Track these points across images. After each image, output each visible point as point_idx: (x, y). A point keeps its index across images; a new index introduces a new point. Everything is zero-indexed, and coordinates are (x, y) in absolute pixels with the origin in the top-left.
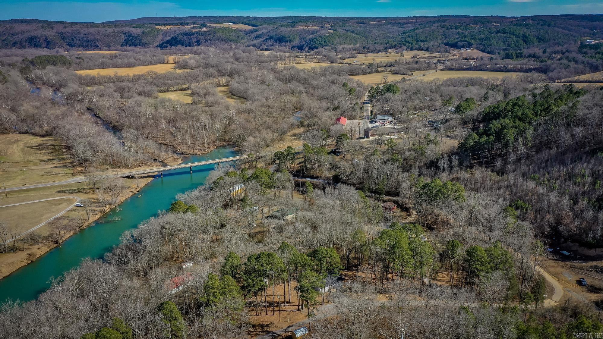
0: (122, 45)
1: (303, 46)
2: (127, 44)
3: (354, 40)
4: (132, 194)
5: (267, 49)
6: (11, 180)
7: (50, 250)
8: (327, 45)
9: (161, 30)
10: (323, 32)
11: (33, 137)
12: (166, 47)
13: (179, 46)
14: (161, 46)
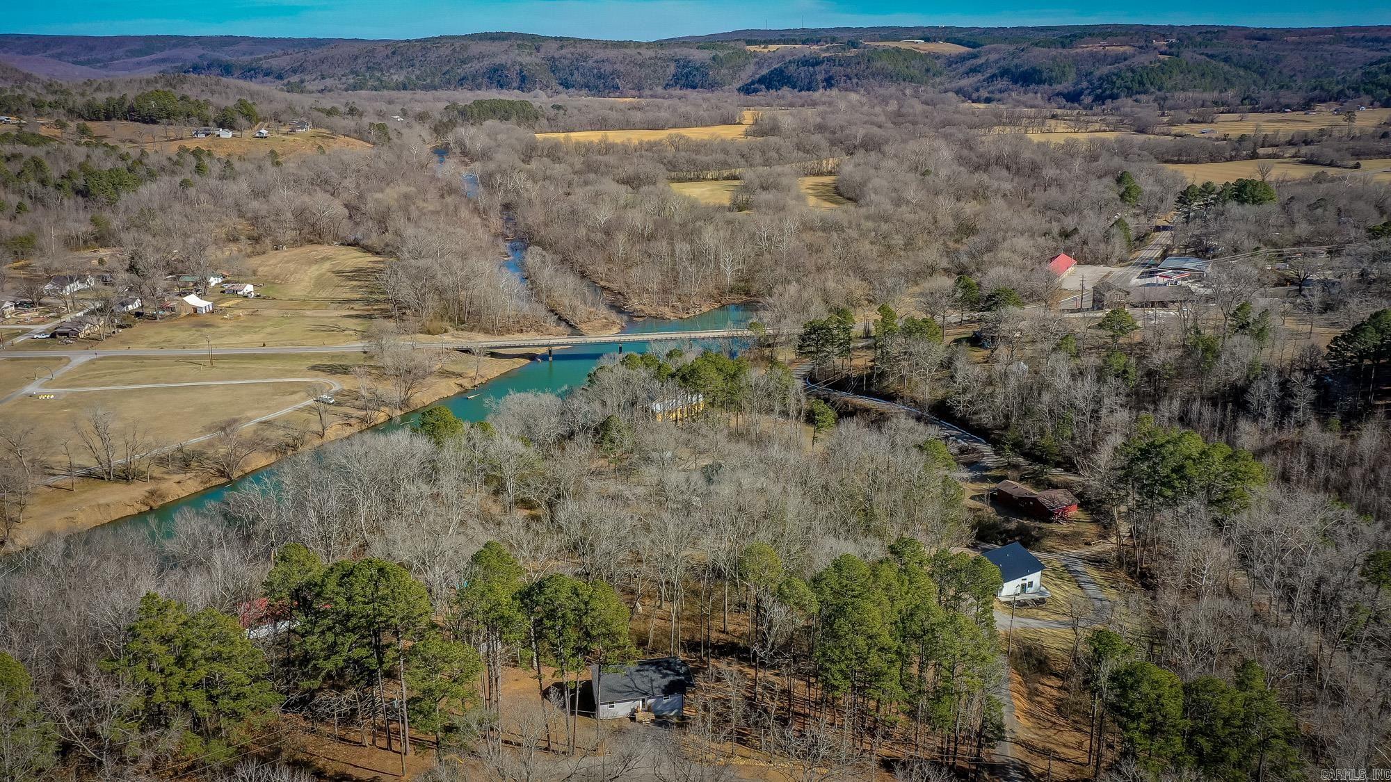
0: (666, 87)
1: (1081, 93)
2: (677, 83)
3: (1226, 79)
4: (458, 390)
5: (988, 100)
6: (249, 333)
7: (206, 489)
8: (1145, 92)
9: (755, 54)
10: (1144, 59)
11: (359, 254)
12: (756, 91)
13: (785, 88)
14: (748, 89)
